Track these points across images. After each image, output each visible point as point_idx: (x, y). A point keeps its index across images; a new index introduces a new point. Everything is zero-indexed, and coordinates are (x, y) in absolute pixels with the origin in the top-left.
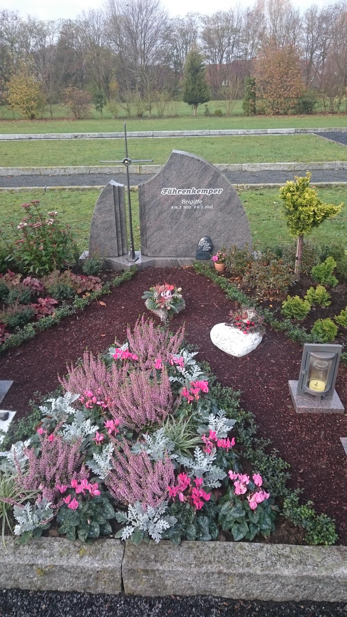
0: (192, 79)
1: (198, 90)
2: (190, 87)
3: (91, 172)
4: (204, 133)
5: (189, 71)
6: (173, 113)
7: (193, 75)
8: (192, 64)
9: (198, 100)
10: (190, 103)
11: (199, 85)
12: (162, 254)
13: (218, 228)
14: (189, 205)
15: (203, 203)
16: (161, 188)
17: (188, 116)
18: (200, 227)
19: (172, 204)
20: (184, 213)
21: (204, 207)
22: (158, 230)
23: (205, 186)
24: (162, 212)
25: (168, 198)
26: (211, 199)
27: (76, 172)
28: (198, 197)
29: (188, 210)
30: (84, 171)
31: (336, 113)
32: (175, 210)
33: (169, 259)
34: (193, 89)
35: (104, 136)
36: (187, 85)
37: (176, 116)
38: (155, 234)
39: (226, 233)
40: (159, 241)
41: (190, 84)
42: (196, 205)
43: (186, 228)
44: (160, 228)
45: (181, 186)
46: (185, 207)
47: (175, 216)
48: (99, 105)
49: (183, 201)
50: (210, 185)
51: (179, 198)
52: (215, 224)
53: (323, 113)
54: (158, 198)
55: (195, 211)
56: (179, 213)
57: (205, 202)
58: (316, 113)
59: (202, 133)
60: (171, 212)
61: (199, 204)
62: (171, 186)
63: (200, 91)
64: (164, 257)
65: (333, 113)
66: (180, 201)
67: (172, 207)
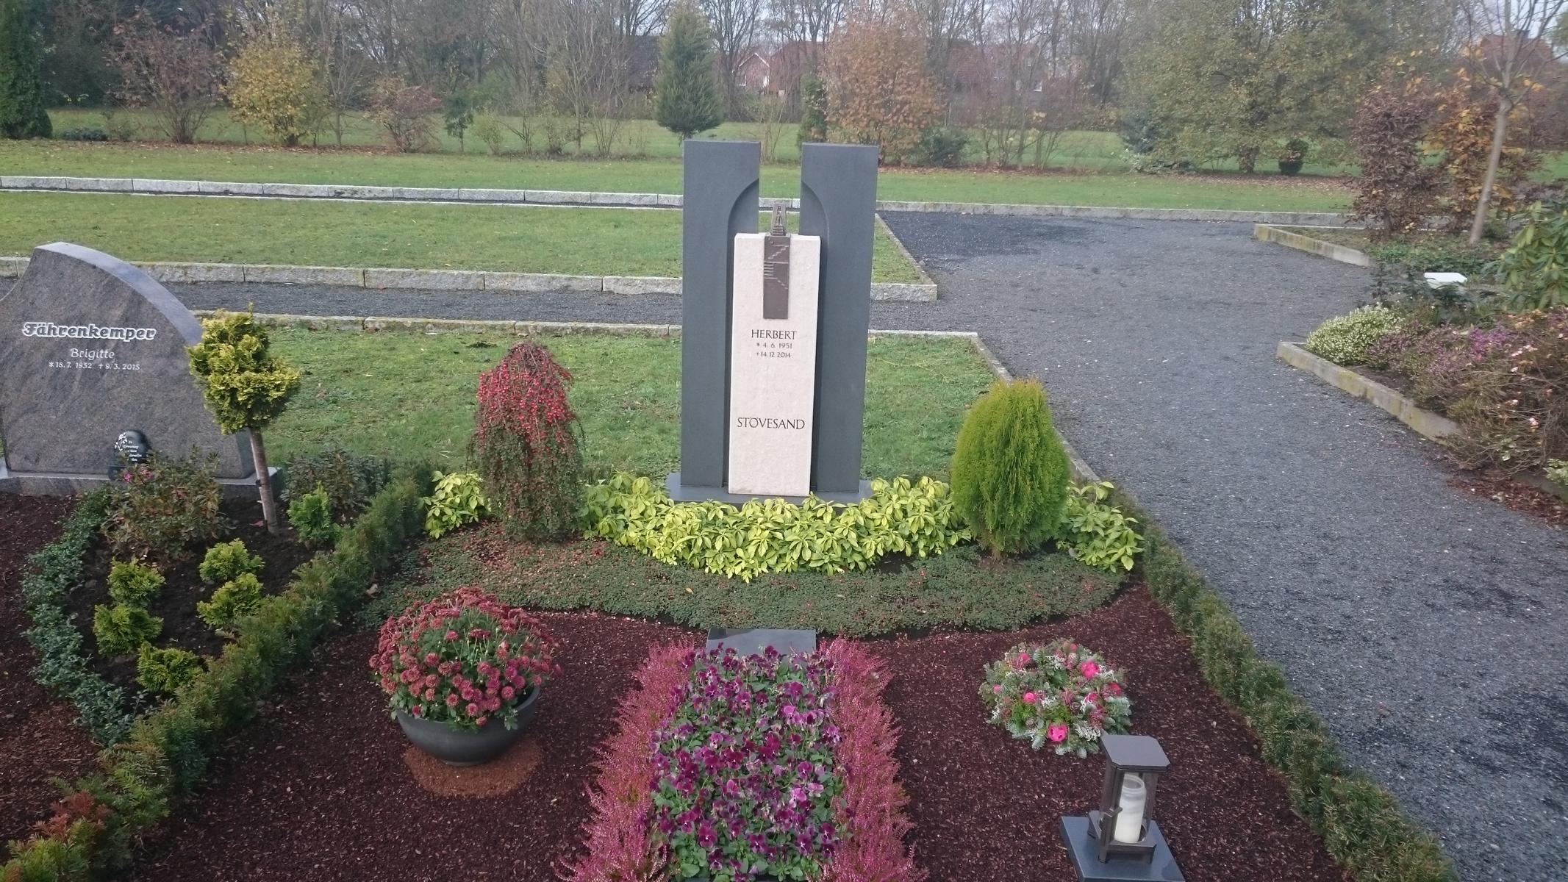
0: (677, 76)
1: (690, 100)
2: (673, 92)
3: (249, 278)
4: (646, 200)
5: (671, 57)
6: (634, 150)
7: (679, 65)
8: (678, 42)
9: (692, 121)
10: (675, 128)
11: (694, 89)
12: (43, 464)
13: (158, 413)
14: (86, 360)
15: (117, 357)
16: (20, 322)
17: (669, 158)
18: (118, 409)
19: (51, 357)
20: (78, 378)
21: (120, 365)
22: (26, 412)
23: (117, 322)
24: (30, 374)
25: (38, 343)
26: (133, 349)
27: (212, 276)
28: (104, 344)
29: (85, 371)
30: (232, 276)
31: (1014, 168)
32: (58, 370)
33: (50, 477)
34: (679, 98)
35: (407, 196)
36: (666, 88)
37: (642, 157)
38: (21, 420)
39: (177, 424)
40: (32, 437)
41: (672, 87)
42: (103, 361)
43: (87, 409)
44: (32, 409)
45: (63, 318)
46: (79, 366)
47: (60, 382)
48: (455, 121)
49: (74, 352)
50: (126, 321)
51: (65, 345)
52: (150, 403)
53: (982, 167)
54: (17, 343)
55: (103, 374)
56: (67, 377)
57: (121, 356)
58: (965, 166)
59: (640, 199)
60: (49, 374)
61: (109, 360)
62: (41, 319)
63: (696, 103)
64: (47, 472)
65: (1005, 167)
66: (67, 353)
67: (51, 364)
